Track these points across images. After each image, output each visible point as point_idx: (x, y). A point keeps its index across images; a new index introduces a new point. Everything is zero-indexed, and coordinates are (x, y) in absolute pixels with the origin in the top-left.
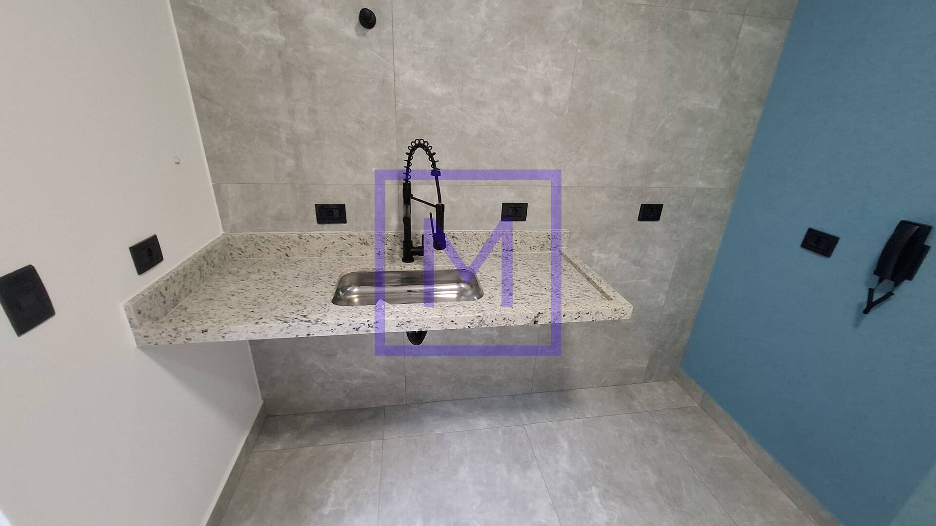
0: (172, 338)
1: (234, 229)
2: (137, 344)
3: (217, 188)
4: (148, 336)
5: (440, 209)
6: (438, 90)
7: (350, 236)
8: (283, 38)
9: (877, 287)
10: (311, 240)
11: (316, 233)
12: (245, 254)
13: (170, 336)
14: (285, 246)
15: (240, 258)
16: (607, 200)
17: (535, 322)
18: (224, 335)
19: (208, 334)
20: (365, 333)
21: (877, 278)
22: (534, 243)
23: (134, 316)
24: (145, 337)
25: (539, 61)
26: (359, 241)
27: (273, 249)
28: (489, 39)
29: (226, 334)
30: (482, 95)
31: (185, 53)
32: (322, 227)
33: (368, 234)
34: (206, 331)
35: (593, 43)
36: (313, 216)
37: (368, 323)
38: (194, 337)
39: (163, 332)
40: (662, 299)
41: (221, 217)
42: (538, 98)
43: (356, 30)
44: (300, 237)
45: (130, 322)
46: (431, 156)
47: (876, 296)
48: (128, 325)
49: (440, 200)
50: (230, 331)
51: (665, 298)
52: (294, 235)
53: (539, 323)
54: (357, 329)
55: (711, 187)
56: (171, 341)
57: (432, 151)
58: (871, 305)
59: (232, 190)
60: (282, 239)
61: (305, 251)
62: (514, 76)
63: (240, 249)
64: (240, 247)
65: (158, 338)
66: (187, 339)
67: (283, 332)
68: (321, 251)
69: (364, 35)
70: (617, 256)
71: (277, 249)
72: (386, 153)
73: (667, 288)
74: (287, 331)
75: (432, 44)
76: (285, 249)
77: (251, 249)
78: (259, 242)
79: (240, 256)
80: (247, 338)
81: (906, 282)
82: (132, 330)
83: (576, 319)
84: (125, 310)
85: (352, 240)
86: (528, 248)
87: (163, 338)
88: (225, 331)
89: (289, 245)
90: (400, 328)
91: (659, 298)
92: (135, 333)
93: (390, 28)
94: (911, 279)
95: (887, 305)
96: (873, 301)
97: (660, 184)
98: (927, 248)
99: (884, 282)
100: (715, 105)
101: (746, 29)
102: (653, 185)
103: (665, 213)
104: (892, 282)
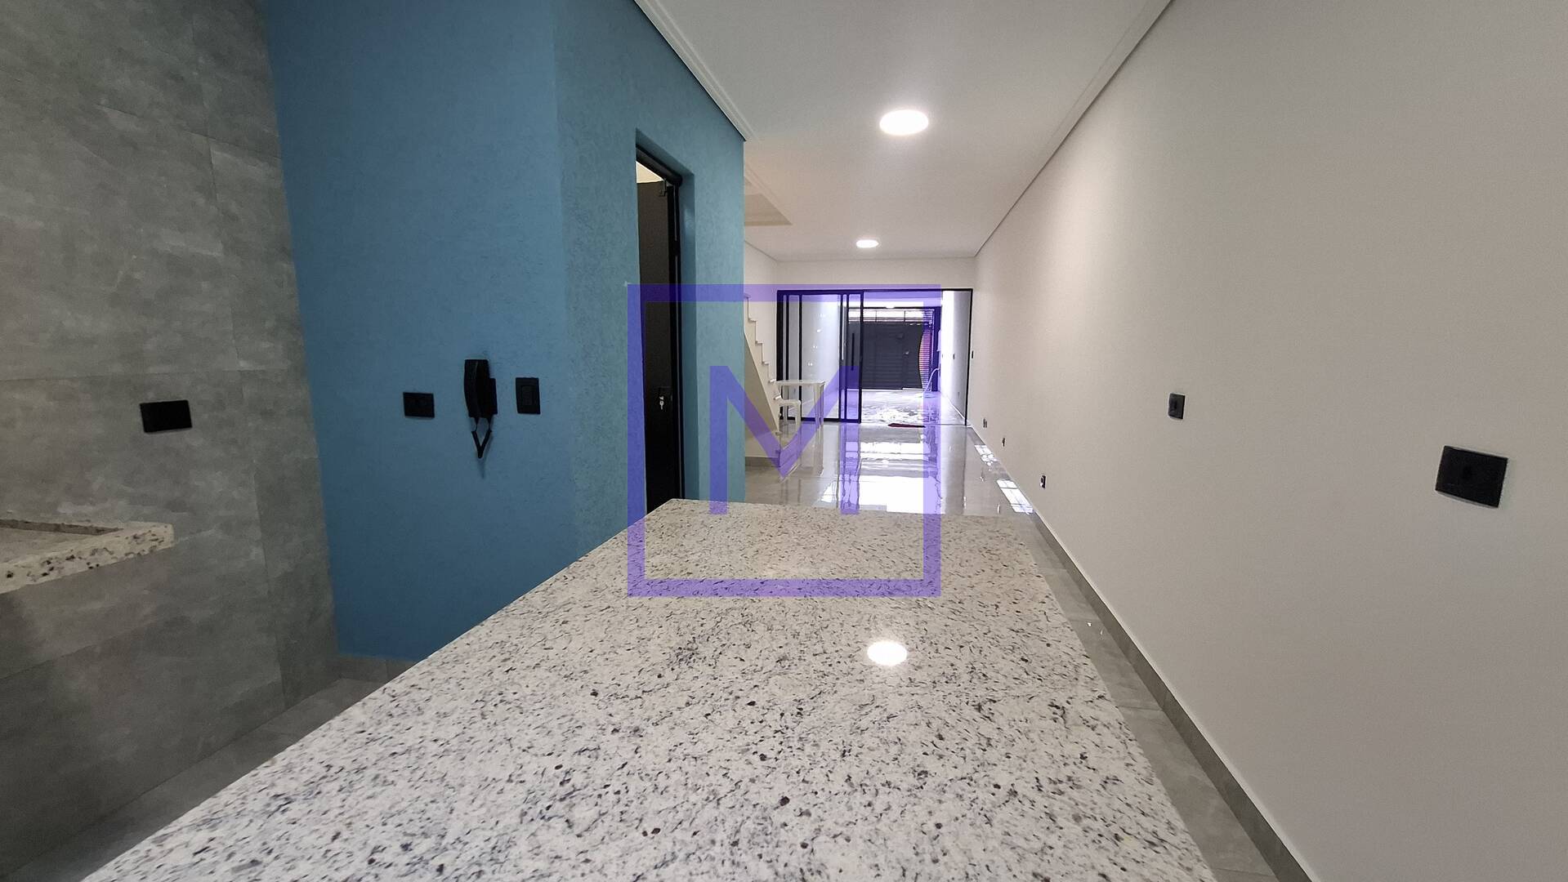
9: (477, 428)
21: (473, 419)
40: (258, 554)
47: (481, 440)
51: (261, 552)
55: (263, 367)
58: (481, 451)
73: (258, 534)
81: (496, 416)
83: (45, 574)
91: (253, 553)
94: (496, 413)
95: (492, 445)
96: (481, 444)
97: (166, 368)
98: (494, 380)
99: (480, 421)
100: (216, 252)
101: (220, 157)
102: (151, 370)
103: (197, 414)
104: (486, 420)
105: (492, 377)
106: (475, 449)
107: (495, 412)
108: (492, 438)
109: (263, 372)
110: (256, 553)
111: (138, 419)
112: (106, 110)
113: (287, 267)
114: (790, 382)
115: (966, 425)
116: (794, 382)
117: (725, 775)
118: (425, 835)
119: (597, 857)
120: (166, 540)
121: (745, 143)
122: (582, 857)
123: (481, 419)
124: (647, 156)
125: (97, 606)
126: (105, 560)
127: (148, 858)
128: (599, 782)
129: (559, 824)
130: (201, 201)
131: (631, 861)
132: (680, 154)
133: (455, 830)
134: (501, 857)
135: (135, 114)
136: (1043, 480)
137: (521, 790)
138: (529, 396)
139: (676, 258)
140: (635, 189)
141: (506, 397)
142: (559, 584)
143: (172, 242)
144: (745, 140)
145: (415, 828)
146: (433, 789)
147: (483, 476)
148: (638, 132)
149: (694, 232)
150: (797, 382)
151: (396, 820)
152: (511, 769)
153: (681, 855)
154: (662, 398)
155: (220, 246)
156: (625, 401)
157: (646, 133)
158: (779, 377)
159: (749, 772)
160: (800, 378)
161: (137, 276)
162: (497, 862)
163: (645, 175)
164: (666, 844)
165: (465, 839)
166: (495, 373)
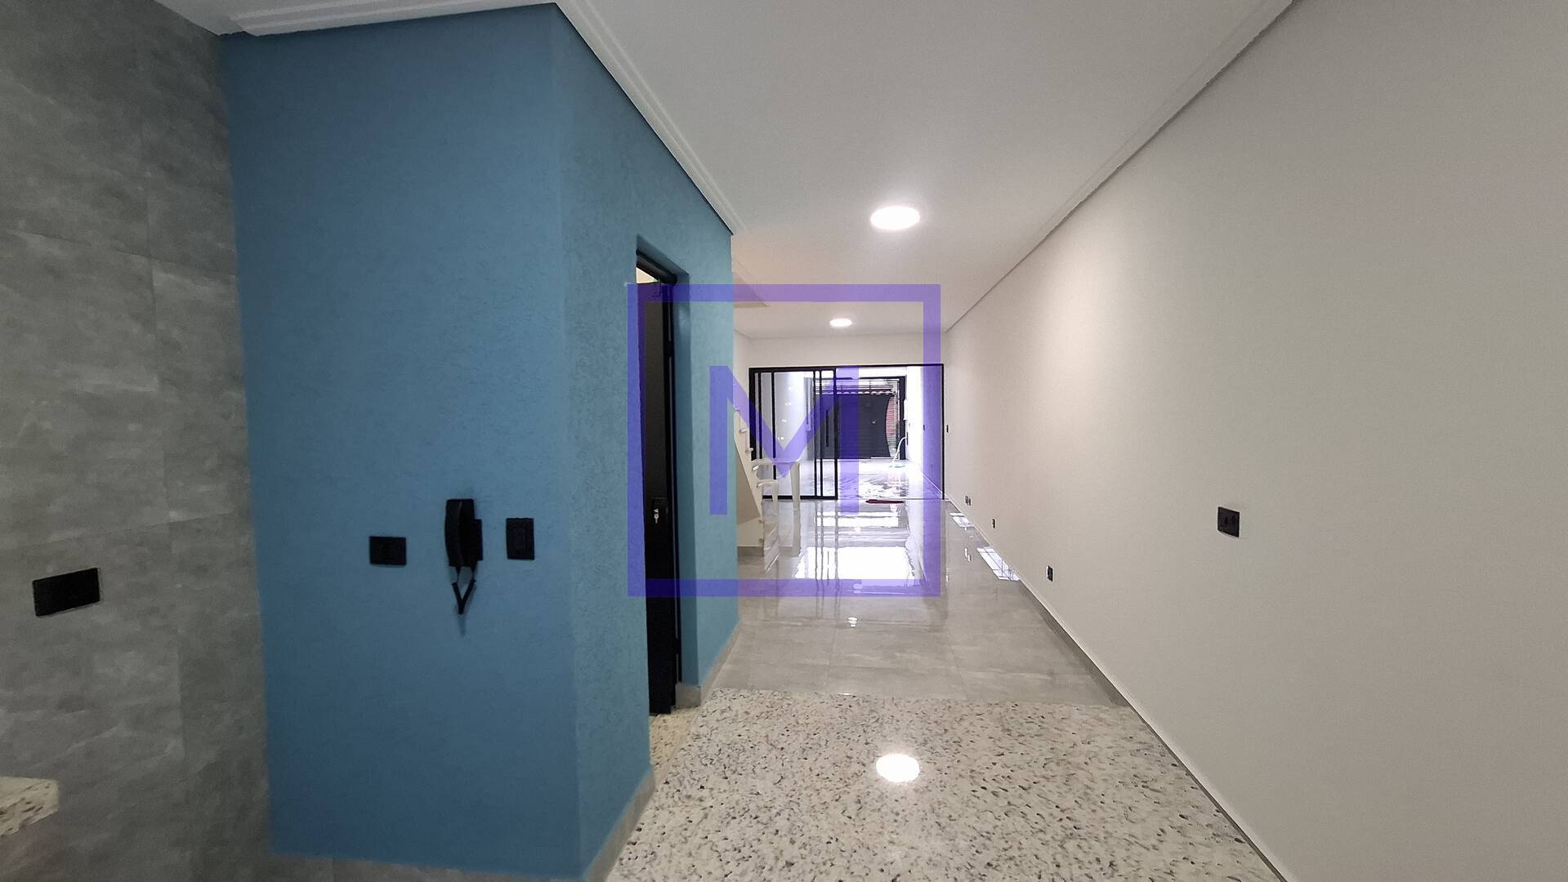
9: (458, 579)
21: (454, 568)
47: (463, 592)
51: (179, 743)
55: (199, 516)
58: (462, 604)
81: (480, 563)
95: (475, 596)
96: (462, 597)
97: (73, 533)
98: (479, 522)
99: (462, 572)
100: (150, 386)
101: (162, 278)
102: (55, 537)
103: (109, 585)
104: (469, 569)
105: (479, 518)
106: (454, 601)
107: (481, 558)
108: (475, 588)
109: (199, 522)
110: (174, 747)
111: (30, 602)
113: (237, 395)
115: (943, 499)
120: (46, 807)
121: (732, 238)
123: (462, 568)
124: (646, 259)
130: (135, 329)
132: (677, 256)
135: (60, 237)
136: (1050, 571)
138: (521, 539)
139: (670, 359)
141: (494, 540)
143: (95, 380)
144: (732, 234)
147: (463, 632)
148: (639, 239)
149: (689, 332)
154: (657, 511)
155: (156, 380)
156: (625, 529)
157: (647, 238)
158: (754, 457)
161: (47, 425)
163: (643, 277)
166: (481, 513)
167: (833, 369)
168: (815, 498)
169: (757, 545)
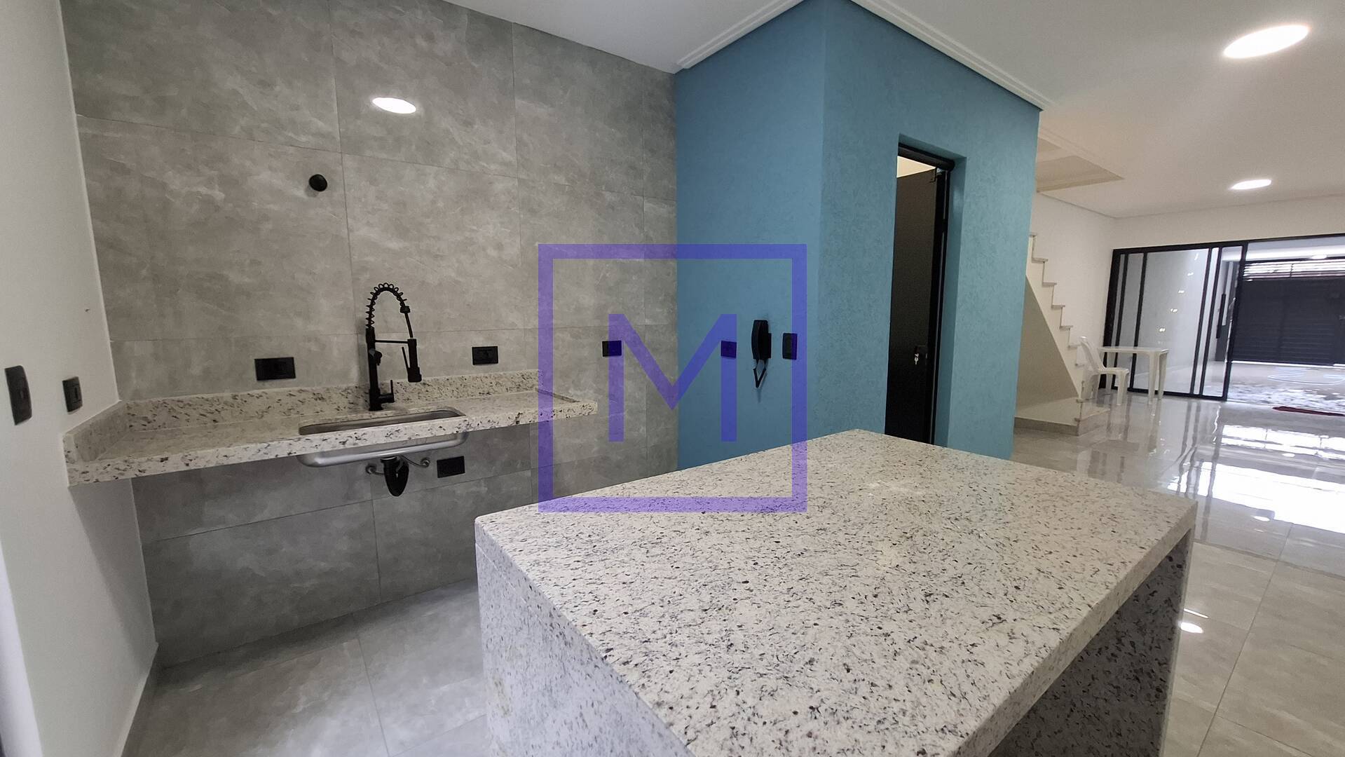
0: (120, 472)
1: (137, 394)
2: (70, 483)
3: (117, 348)
4: (87, 472)
5: (412, 344)
6: (395, 245)
7: (301, 391)
8: (223, 196)
9: (757, 367)
10: (249, 400)
11: (256, 392)
12: (154, 424)
13: (118, 469)
14: (213, 409)
15: (145, 429)
16: (571, 339)
17: (517, 422)
18: (189, 462)
19: (169, 463)
20: (353, 446)
21: (755, 360)
22: (509, 385)
23: (73, 449)
24: (84, 473)
25: (488, 223)
26: (312, 396)
27: (195, 414)
28: (440, 204)
29: (191, 460)
30: (439, 250)
31: (92, 204)
32: (263, 385)
33: (324, 388)
34: (167, 459)
35: (533, 212)
36: (252, 373)
37: (355, 435)
38: (150, 468)
39: (109, 465)
40: (643, 431)
41: (117, 382)
42: (492, 252)
43: (306, 191)
44: (234, 397)
45: (66, 456)
46: (399, 296)
47: (759, 375)
48: (64, 459)
49: (411, 336)
50: (197, 457)
51: (645, 430)
52: (227, 395)
53: (521, 423)
54: (344, 443)
55: (656, 323)
56: (117, 476)
57: (399, 292)
58: (758, 383)
59: (140, 349)
60: (210, 401)
61: (241, 413)
62: (467, 234)
63: (145, 418)
64: (147, 416)
65: (102, 473)
66: (140, 471)
67: (261, 453)
68: (263, 412)
69: (315, 196)
70: (591, 391)
71: (202, 415)
72: (342, 302)
73: (644, 419)
74: (266, 451)
75: (385, 206)
76: (212, 413)
77: (163, 417)
78: (176, 408)
79: (144, 427)
80: (217, 463)
81: (769, 359)
82: (68, 466)
84: (64, 441)
85: (303, 396)
86: (504, 390)
87: (107, 472)
88: (189, 457)
89: (219, 407)
90: (389, 438)
91: (641, 430)
92: (71, 469)
93: (342, 192)
94: (770, 357)
95: (766, 379)
96: (759, 378)
98: (770, 334)
99: (759, 363)
101: (648, 206)
104: (762, 361)
106: (755, 381)
108: (766, 374)
109: (656, 326)
111: (601, 350)
112: (604, 193)
114: (1120, 349)
116: (1125, 349)
117: (729, 563)
118: (598, 535)
119: (647, 566)
120: (594, 410)
121: (1041, 113)
122: (642, 563)
123: (760, 361)
125: (578, 441)
126: (571, 414)
127: (525, 510)
128: (672, 544)
129: (644, 550)
131: (658, 572)
132: (950, 143)
133: (609, 537)
134: (616, 551)
135: (614, 192)
137: (641, 534)
138: (791, 347)
139: (943, 234)
140: (895, 184)
141: (777, 346)
142: (736, 462)
144: (1041, 110)
145: (597, 532)
146: (612, 523)
147: (759, 400)
148: (903, 134)
149: (962, 209)
150: (1132, 350)
151: (593, 527)
152: (644, 527)
153: (679, 579)
154: (917, 355)
157: (912, 136)
158: (1107, 342)
159: (743, 566)
160: (1136, 345)
161: (608, 275)
162: (614, 552)
164: (677, 573)
165: (609, 541)
166: (771, 331)
167: (1244, 245)
168: (1190, 396)
169: (1071, 423)
